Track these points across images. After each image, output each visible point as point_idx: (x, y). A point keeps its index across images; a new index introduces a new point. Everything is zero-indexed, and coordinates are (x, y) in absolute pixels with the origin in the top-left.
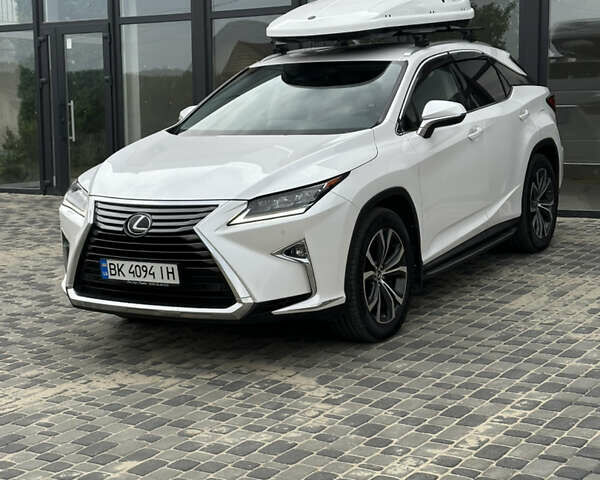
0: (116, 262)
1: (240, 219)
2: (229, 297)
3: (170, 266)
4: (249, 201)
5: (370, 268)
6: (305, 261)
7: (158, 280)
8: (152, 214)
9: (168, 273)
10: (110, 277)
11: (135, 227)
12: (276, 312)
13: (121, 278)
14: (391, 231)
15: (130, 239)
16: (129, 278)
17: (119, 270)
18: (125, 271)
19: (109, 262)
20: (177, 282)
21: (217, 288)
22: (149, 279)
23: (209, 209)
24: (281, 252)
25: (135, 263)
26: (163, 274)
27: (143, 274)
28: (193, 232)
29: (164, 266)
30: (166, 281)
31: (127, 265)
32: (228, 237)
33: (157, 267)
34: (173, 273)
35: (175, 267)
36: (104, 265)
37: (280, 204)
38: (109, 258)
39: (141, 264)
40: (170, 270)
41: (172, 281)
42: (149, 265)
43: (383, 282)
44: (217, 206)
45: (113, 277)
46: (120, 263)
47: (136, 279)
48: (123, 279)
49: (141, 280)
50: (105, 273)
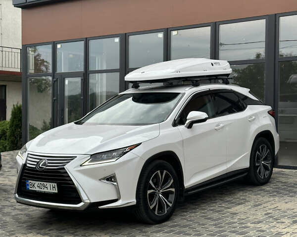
0: (32, 182)
1: (87, 163)
2: (78, 200)
3: (54, 184)
4: (91, 155)
5: (151, 188)
6: (115, 184)
8: (48, 160)
9: (53, 187)
10: (30, 189)
11: (40, 166)
12: (100, 207)
13: (34, 189)
14: (165, 172)
16: (37, 189)
17: (33, 185)
18: (35, 186)
19: (29, 181)
20: (57, 192)
21: (74, 195)
22: (45, 190)
23: (72, 158)
24: (104, 179)
25: (40, 182)
26: (51, 188)
27: (43, 187)
28: (64, 169)
29: (51, 184)
30: (52, 191)
31: (37, 183)
32: (79, 171)
33: (48, 184)
34: (55, 187)
35: (56, 184)
36: (27, 183)
37: (106, 157)
38: (30, 180)
39: (42, 183)
40: (54, 186)
41: (54, 191)
42: (45, 183)
43: (161, 195)
44: (76, 157)
46: (34, 182)
47: (40, 190)
48: (35, 189)
49: (42, 190)
50: (28, 187)
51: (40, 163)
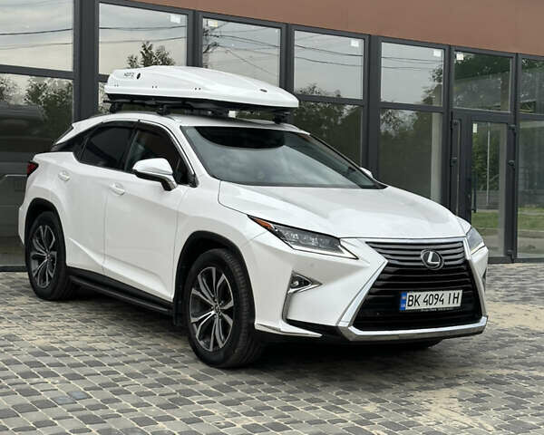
0: (414, 294)
3: (456, 292)
7: (446, 305)
9: (454, 298)
10: (407, 308)
13: (417, 307)
15: (430, 271)
16: (423, 306)
17: (416, 301)
18: (419, 301)
19: (408, 294)
20: (459, 305)
22: (439, 305)
25: (429, 293)
27: (435, 301)
29: (452, 292)
30: (451, 305)
31: (423, 295)
33: (445, 295)
34: (457, 298)
35: (461, 292)
36: (404, 298)
38: (408, 291)
39: (434, 293)
40: (456, 295)
41: (455, 305)
42: (440, 293)
45: (410, 308)
46: (418, 294)
47: (429, 307)
49: (433, 306)
50: (403, 306)
51: (426, 257)
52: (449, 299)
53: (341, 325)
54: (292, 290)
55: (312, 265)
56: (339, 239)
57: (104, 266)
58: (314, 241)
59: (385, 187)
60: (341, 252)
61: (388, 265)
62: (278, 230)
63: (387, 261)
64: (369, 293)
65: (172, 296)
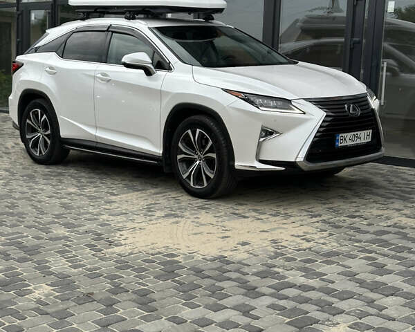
0: (343, 135)
3: (368, 131)
7: (363, 141)
9: (367, 135)
10: (340, 145)
11: (351, 111)
15: (352, 118)
16: (349, 143)
17: (345, 139)
18: (347, 139)
19: (340, 135)
20: (370, 140)
22: (359, 142)
25: (352, 133)
27: (356, 139)
29: (365, 132)
30: (366, 141)
31: (349, 135)
33: (362, 134)
34: (369, 135)
35: (371, 131)
36: (338, 138)
39: (355, 133)
42: (359, 133)
46: (345, 135)
47: (352, 143)
48: (346, 144)
49: (355, 143)
50: (337, 144)
51: (349, 108)
52: (364, 137)
53: (298, 160)
54: (262, 139)
55: (275, 121)
56: (290, 101)
57: (97, 134)
58: (272, 103)
59: (297, 63)
60: (293, 109)
61: (327, 116)
62: (247, 98)
63: (325, 114)
64: (315, 137)
65: (161, 152)
